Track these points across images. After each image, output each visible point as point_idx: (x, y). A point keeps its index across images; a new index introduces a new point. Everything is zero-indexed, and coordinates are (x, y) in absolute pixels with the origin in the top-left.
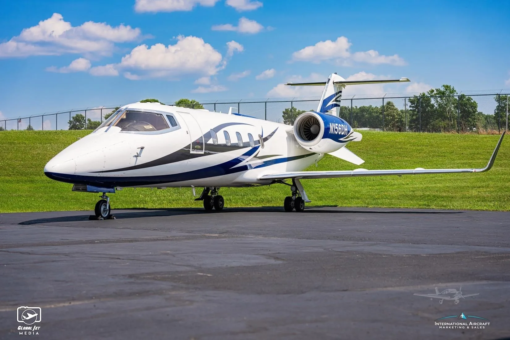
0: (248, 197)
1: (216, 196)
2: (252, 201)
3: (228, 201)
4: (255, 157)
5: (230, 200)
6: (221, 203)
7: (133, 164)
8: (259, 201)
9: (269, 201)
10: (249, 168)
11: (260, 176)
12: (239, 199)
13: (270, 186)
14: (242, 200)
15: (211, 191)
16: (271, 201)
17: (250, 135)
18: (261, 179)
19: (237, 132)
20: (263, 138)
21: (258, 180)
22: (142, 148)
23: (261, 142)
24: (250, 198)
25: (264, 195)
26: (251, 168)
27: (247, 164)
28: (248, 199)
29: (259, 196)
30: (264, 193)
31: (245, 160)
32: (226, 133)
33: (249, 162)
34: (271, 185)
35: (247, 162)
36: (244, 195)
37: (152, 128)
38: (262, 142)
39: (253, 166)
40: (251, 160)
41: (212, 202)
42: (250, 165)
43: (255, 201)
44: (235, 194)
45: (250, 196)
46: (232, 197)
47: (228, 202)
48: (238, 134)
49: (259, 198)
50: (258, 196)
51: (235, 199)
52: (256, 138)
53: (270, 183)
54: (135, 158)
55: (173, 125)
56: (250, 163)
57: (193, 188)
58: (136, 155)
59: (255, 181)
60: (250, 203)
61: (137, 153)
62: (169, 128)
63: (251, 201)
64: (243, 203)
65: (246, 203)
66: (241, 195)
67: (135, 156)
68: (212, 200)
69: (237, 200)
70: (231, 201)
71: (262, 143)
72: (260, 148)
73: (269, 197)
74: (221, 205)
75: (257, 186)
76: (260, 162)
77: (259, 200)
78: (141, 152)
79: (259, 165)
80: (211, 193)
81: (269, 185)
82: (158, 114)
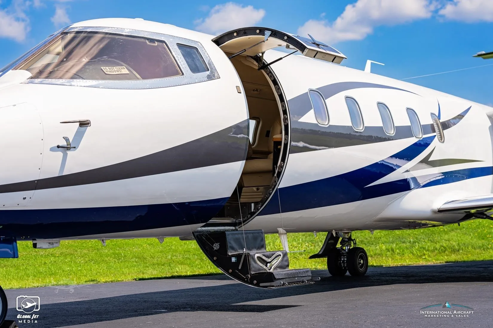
0: (420, 245)
1: (351, 248)
2: (428, 250)
3: (389, 251)
4: (425, 161)
5: (393, 250)
6: (362, 262)
7: (55, 173)
8: (439, 251)
9: (454, 251)
10: (412, 185)
11: (439, 204)
12: (407, 248)
13: (459, 225)
14: (411, 250)
15: (341, 239)
16: (458, 251)
17: (411, 112)
18: (440, 211)
19: (379, 103)
20: (441, 121)
21: (434, 212)
22: (84, 124)
23: (437, 130)
24: (424, 246)
25: (446, 240)
26: (418, 186)
27: (407, 176)
28: (421, 248)
29: (439, 242)
30: (446, 237)
31: (401, 167)
32: (351, 102)
33: (411, 172)
34: (461, 223)
35: (407, 171)
36: (414, 242)
37: (127, 72)
38: (439, 129)
39: (422, 182)
40: (414, 168)
41: (344, 260)
42: (414, 179)
43: (433, 251)
44: (401, 241)
45: (423, 243)
46: (394, 245)
47: (388, 253)
48: (382, 106)
49: (438, 246)
50: (436, 243)
51: (400, 248)
52: (426, 120)
53: (461, 218)
54: (60, 154)
55: (195, 69)
56: (415, 174)
57: (282, 234)
58: (64, 143)
59: (429, 214)
60: (424, 255)
61: (66, 139)
62: (183, 74)
63: (426, 251)
64: (413, 254)
65: (418, 255)
66: (410, 242)
67: (58, 147)
68: (344, 256)
69: (403, 251)
70: (394, 252)
71: (440, 131)
72: (435, 142)
73: (454, 243)
74: (361, 267)
75: (434, 226)
76: (436, 172)
77: (438, 248)
78: (79, 136)
79: (435, 179)
80: (340, 243)
81: (457, 224)
82: (152, 40)
